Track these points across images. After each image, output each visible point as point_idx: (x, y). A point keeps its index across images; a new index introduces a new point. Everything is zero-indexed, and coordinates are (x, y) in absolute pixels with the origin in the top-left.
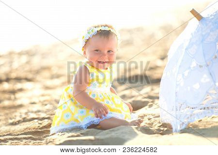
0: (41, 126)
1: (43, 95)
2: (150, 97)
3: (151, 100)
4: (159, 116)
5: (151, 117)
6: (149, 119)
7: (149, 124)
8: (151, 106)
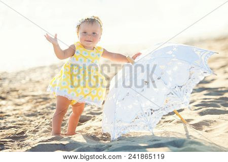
0: (17, 133)
1: (15, 110)
2: (92, 113)
3: (93, 116)
4: (101, 128)
5: (96, 128)
6: (95, 130)
7: (95, 133)
8: (93, 120)
